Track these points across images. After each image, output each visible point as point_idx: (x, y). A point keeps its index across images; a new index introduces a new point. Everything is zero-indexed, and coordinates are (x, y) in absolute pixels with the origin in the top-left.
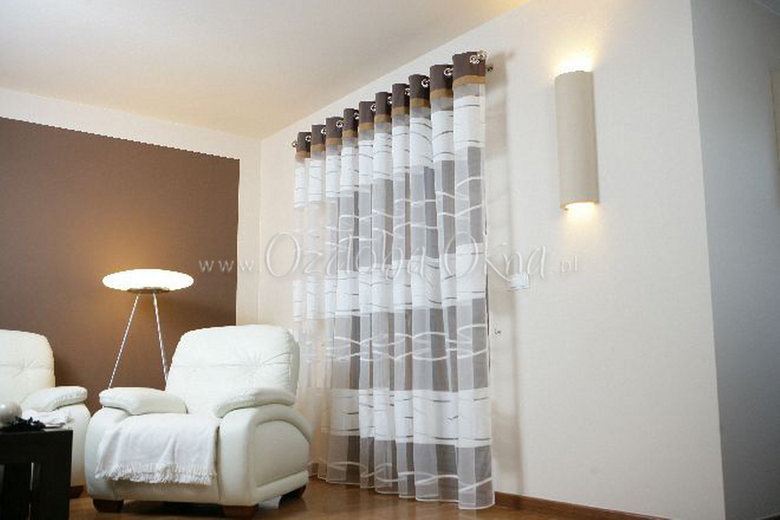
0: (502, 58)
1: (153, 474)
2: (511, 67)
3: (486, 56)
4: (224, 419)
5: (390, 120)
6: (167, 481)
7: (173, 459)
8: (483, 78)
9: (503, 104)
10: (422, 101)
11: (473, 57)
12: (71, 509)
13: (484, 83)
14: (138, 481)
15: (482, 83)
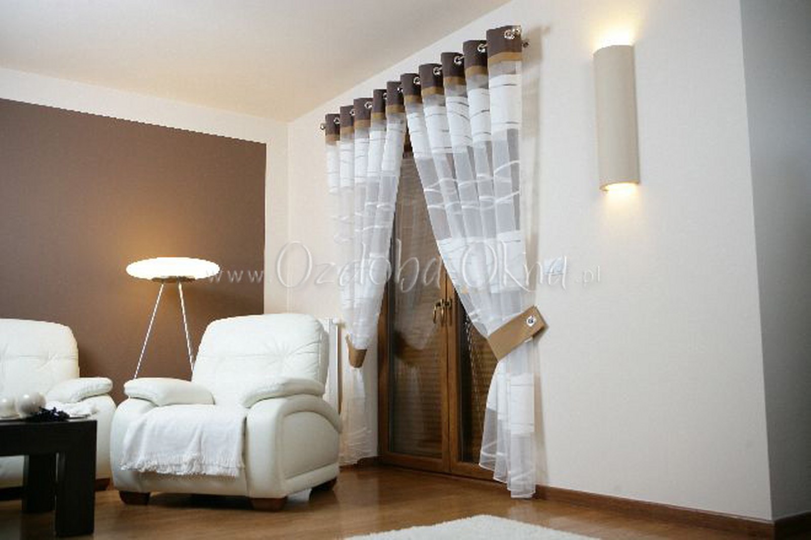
0: (538, 32)
1: (179, 465)
2: (548, 44)
3: (521, 31)
4: (252, 409)
6: (194, 474)
7: (200, 451)
8: (519, 54)
10: (456, 79)
11: (509, 32)
12: (96, 502)
14: (165, 473)
15: (519, 60)
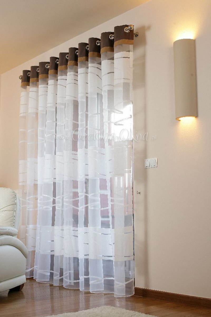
0: (144, 29)
2: (149, 35)
3: (134, 28)
5: (77, 65)
8: (132, 41)
9: (144, 57)
10: (96, 53)
11: (127, 28)
15: (131, 44)
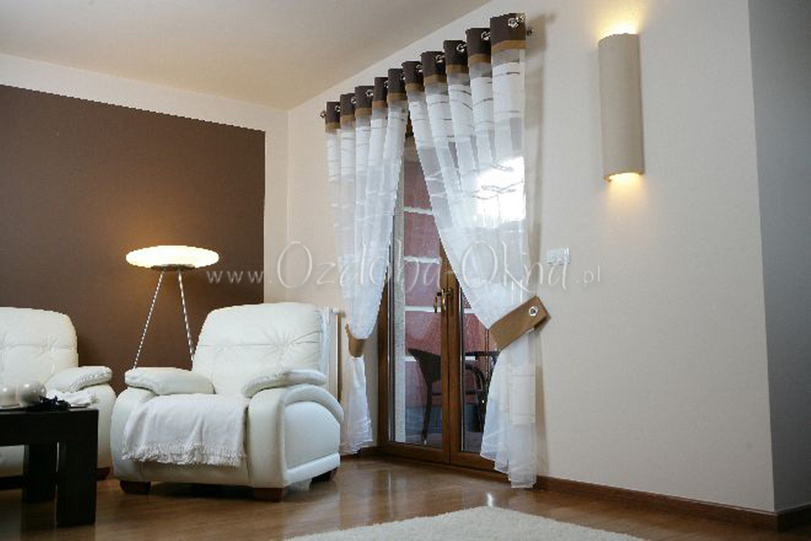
0: (542, 20)
1: (180, 455)
3: (525, 19)
4: (253, 398)
6: (195, 463)
7: (201, 440)
8: (523, 41)
10: (459, 67)
12: (98, 490)
13: (524, 48)
14: (166, 462)
15: (522, 48)
